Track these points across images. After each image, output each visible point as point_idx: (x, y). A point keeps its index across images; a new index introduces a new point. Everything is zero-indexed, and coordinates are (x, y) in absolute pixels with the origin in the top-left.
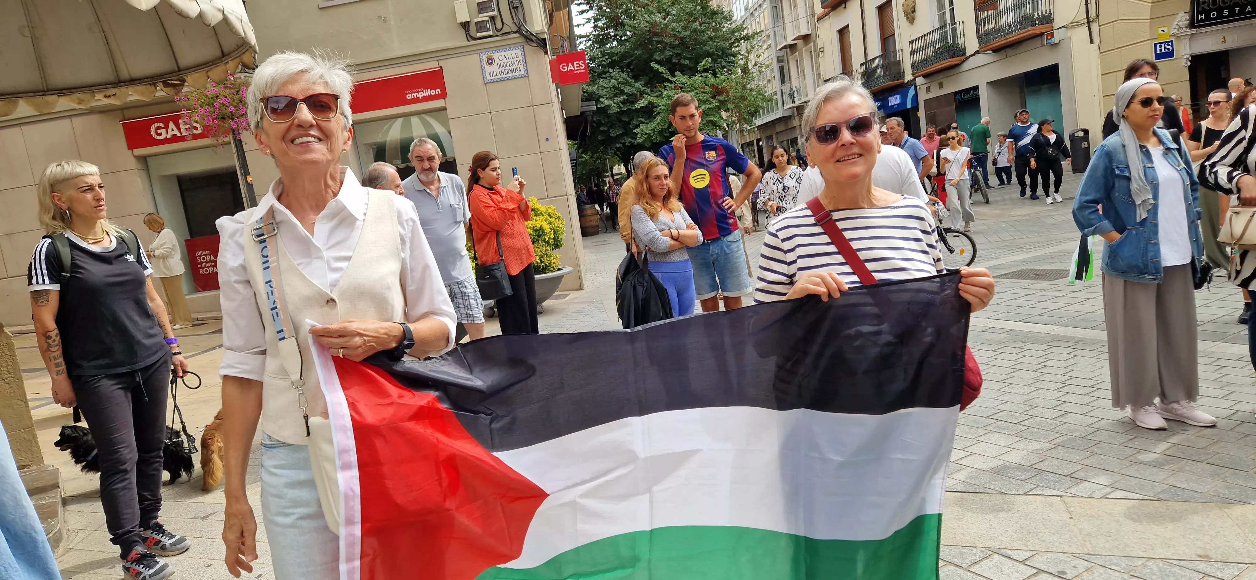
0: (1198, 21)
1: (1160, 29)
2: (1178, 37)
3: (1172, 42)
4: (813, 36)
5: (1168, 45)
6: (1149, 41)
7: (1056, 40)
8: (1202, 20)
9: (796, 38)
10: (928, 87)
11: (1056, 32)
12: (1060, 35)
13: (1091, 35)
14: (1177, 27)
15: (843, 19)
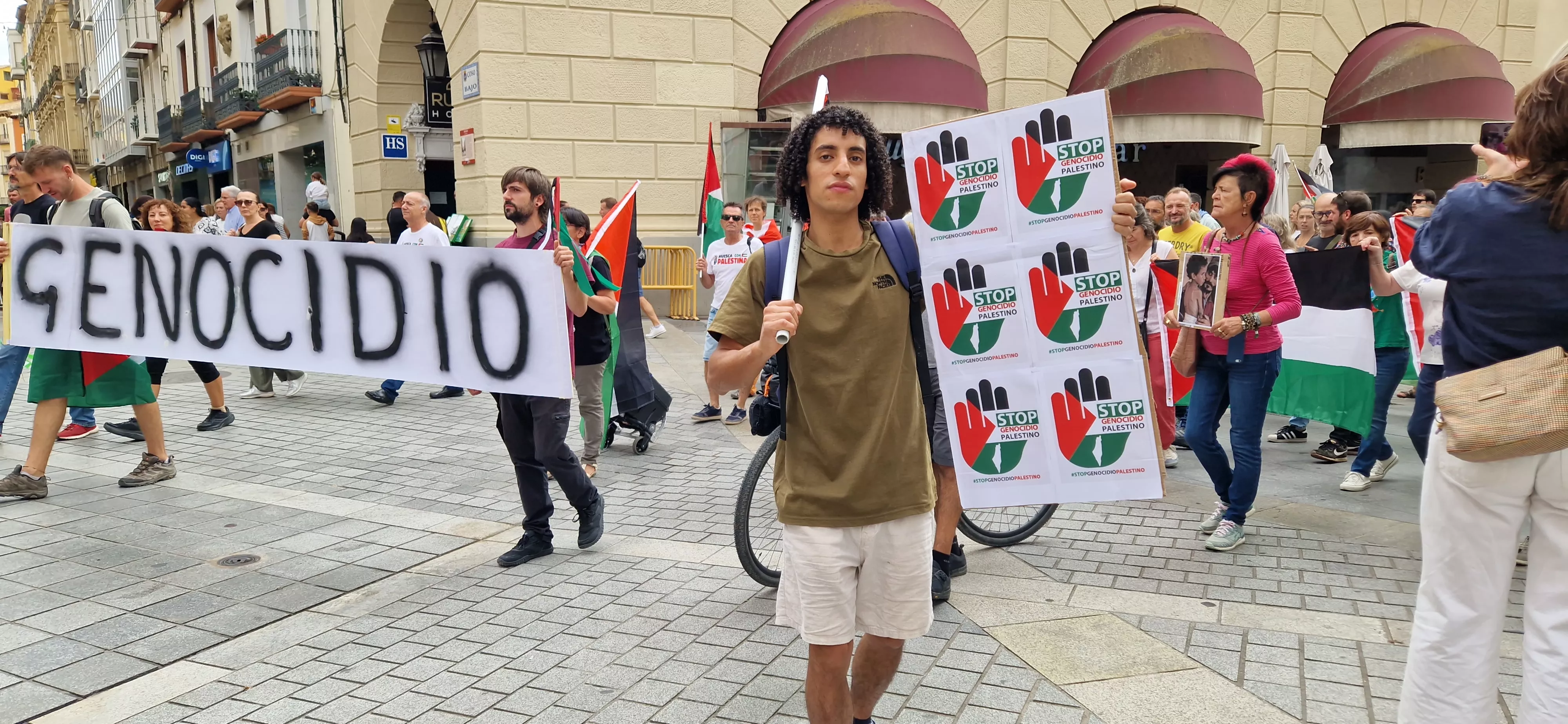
0: (432, 119)
1: (390, 119)
2: (411, 134)
3: (404, 138)
4: (160, 46)
5: (400, 140)
6: (377, 132)
7: (318, 110)
8: (435, 118)
9: (138, 45)
10: (239, 146)
11: (318, 99)
12: (321, 104)
13: (344, 111)
14: (409, 121)
15: (181, 31)
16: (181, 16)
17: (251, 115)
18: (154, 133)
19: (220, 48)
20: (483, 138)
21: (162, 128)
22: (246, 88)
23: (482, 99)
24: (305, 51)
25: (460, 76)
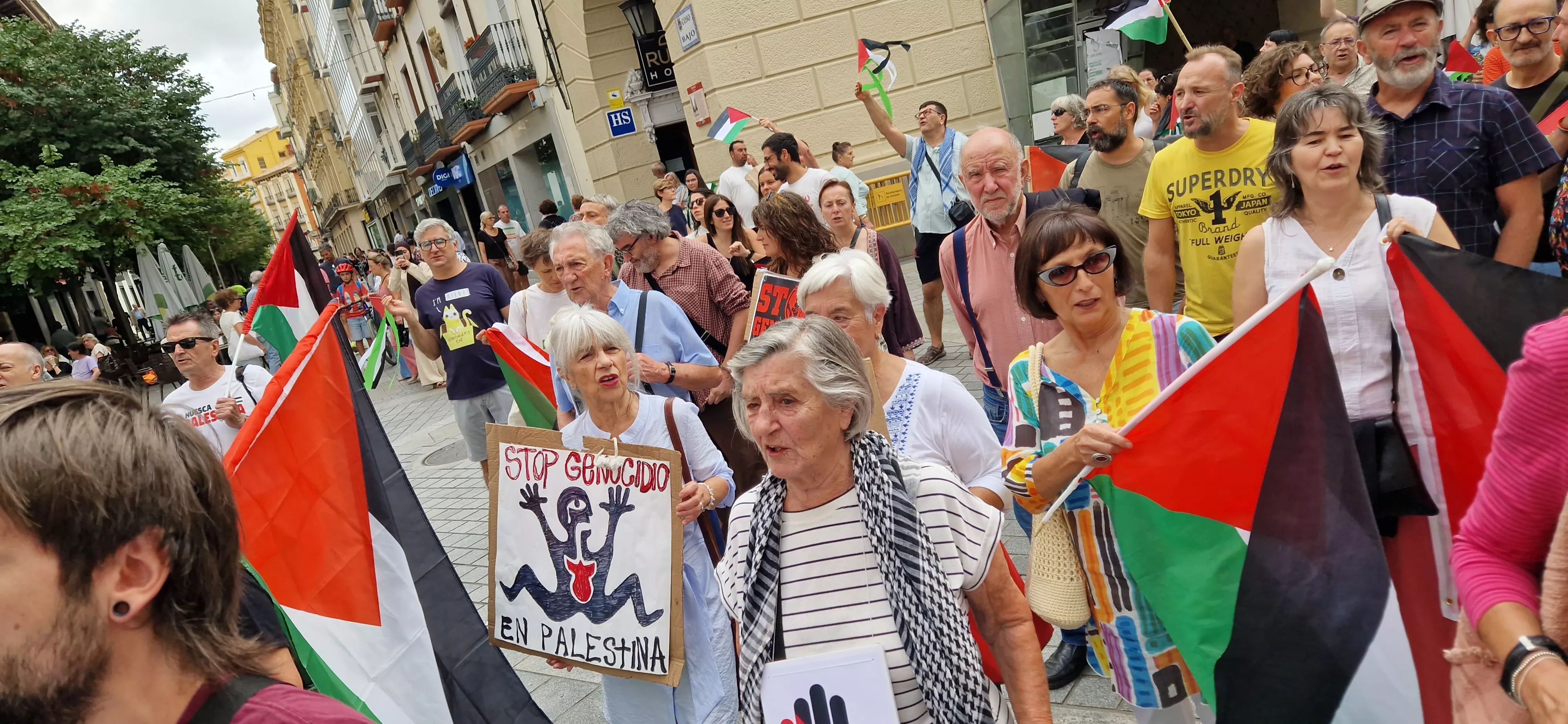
0: (651, 82)
1: (610, 94)
2: (634, 104)
3: (628, 110)
4: (386, 75)
5: (625, 114)
6: (601, 111)
7: (539, 103)
8: (655, 80)
9: (369, 80)
10: (476, 157)
11: (536, 92)
12: (540, 96)
13: (563, 97)
14: (630, 90)
15: (400, 57)
16: (397, 40)
17: (478, 124)
18: (402, 162)
19: (436, 62)
20: (714, 90)
21: (407, 155)
22: (468, 98)
23: (703, 46)
24: (512, 44)
25: (674, 25)
